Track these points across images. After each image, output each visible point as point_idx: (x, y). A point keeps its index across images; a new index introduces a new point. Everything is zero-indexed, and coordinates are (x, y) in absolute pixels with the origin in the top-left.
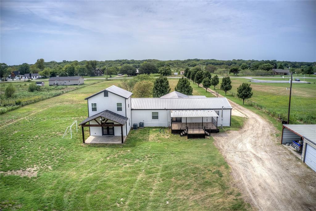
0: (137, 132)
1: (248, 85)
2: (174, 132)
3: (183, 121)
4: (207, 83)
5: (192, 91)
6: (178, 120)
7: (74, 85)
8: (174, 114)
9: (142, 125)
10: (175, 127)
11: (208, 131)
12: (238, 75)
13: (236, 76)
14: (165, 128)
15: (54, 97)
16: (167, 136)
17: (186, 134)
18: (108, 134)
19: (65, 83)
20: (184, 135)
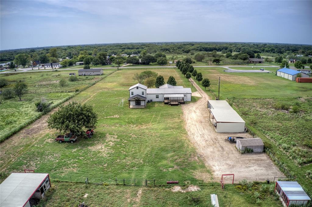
0: (150, 104)
1: (207, 79)
2: (166, 103)
3: (170, 99)
4: (188, 76)
5: (176, 84)
6: (168, 98)
7: (97, 75)
8: (166, 96)
9: (151, 101)
10: (166, 101)
11: (179, 103)
12: (219, 64)
13: (218, 65)
14: (161, 102)
15: (93, 86)
16: (163, 105)
17: (170, 104)
18: (138, 104)
19: (90, 73)
20: (169, 105)
